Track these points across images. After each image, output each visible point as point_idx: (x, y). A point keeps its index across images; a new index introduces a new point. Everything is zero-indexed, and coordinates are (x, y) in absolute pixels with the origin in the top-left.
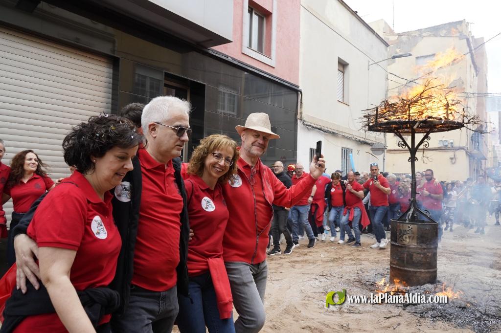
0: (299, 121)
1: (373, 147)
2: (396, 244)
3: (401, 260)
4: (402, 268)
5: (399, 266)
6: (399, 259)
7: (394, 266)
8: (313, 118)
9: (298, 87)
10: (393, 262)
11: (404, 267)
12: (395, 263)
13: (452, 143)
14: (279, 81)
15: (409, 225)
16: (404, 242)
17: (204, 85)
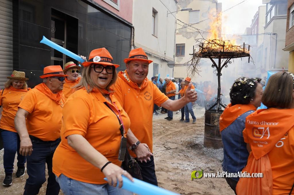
0: (132, 47)
1: (169, 63)
2: (210, 125)
3: (213, 134)
4: (213, 139)
5: (211, 138)
6: (211, 134)
7: (208, 138)
8: (140, 45)
9: (132, 24)
10: (207, 135)
11: (214, 138)
12: (209, 136)
14: (122, 20)
15: (218, 114)
16: (215, 124)
17: (78, 19)
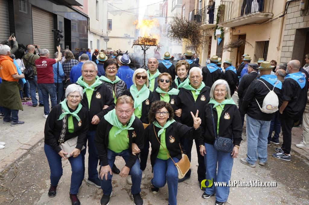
0: (88, 30)
9: (88, 16)
13: (129, 35)
17: (70, 20)
